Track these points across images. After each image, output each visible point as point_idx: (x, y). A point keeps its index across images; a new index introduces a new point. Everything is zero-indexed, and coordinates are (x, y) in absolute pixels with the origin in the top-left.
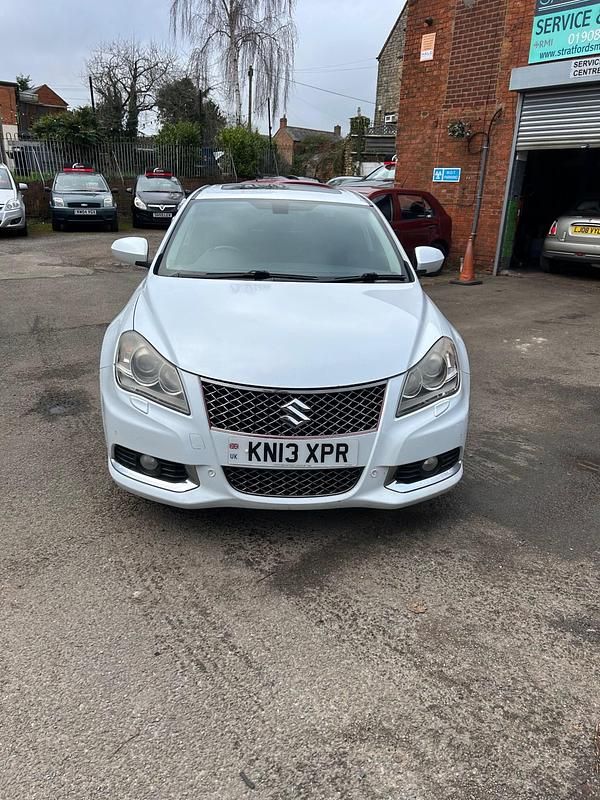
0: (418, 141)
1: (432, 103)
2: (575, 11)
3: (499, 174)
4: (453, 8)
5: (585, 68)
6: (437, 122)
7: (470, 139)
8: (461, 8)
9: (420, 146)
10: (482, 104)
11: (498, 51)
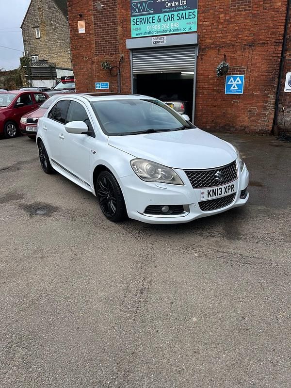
0: (85, 70)
1: (89, 53)
2: (149, 16)
3: (126, 84)
4: (91, 10)
5: (157, 41)
6: (93, 62)
7: (111, 70)
8: (95, 10)
9: (86, 73)
10: (113, 54)
11: (116, 31)
